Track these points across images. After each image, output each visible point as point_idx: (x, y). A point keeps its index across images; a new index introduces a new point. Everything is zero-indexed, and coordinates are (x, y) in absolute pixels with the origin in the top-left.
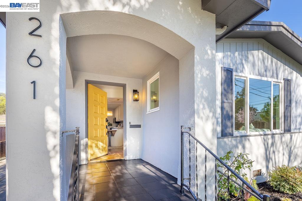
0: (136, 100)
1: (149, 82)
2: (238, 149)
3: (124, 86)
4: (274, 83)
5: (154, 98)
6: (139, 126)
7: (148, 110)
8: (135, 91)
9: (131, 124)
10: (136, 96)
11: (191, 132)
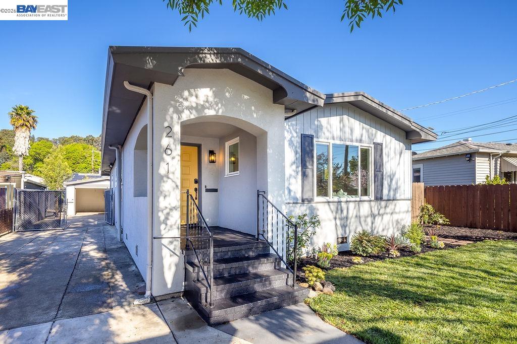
0: (213, 162)
1: (228, 144)
2: (318, 210)
3: (199, 147)
4: (361, 147)
5: (233, 159)
6: (216, 190)
7: (226, 174)
8: (212, 153)
9: (207, 188)
10: (213, 158)
11: (265, 195)
